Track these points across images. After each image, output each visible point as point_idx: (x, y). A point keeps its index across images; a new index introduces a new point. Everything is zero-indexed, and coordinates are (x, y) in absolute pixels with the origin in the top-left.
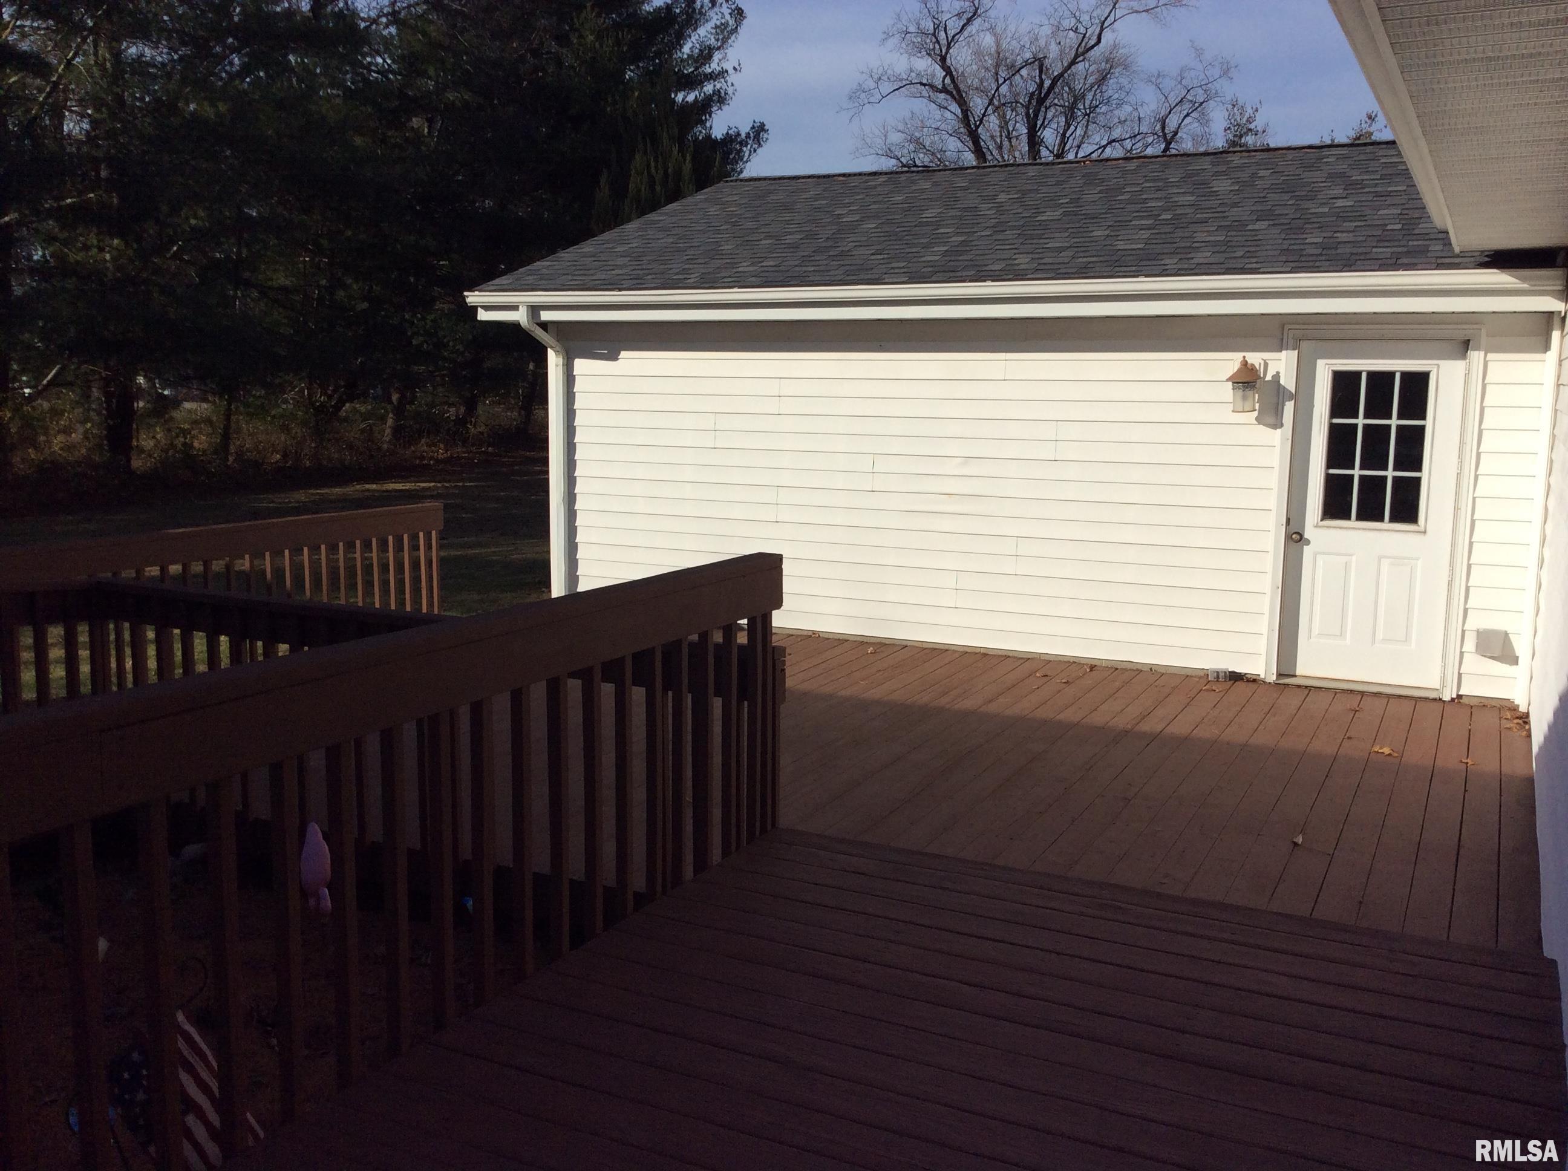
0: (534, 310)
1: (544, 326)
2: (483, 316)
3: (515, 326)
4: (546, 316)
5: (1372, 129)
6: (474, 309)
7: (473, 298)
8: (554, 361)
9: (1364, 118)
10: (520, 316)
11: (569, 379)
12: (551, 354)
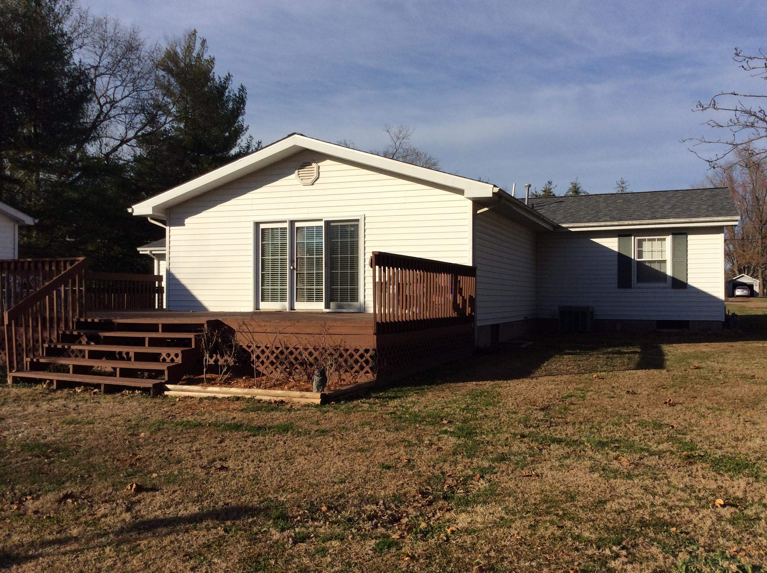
0: (151, 251)
1: (154, 255)
2: (141, 253)
3: (147, 255)
4: (153, 252)
5: (551, 187)
6: (139, 251)
7: (139, 249)
8: (156, 262)
9: (547, 183)
10: (148, 253)
11: (159, 265)
12: (155, 260)
